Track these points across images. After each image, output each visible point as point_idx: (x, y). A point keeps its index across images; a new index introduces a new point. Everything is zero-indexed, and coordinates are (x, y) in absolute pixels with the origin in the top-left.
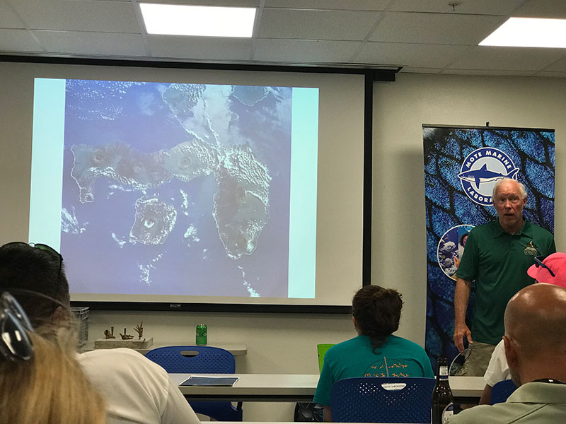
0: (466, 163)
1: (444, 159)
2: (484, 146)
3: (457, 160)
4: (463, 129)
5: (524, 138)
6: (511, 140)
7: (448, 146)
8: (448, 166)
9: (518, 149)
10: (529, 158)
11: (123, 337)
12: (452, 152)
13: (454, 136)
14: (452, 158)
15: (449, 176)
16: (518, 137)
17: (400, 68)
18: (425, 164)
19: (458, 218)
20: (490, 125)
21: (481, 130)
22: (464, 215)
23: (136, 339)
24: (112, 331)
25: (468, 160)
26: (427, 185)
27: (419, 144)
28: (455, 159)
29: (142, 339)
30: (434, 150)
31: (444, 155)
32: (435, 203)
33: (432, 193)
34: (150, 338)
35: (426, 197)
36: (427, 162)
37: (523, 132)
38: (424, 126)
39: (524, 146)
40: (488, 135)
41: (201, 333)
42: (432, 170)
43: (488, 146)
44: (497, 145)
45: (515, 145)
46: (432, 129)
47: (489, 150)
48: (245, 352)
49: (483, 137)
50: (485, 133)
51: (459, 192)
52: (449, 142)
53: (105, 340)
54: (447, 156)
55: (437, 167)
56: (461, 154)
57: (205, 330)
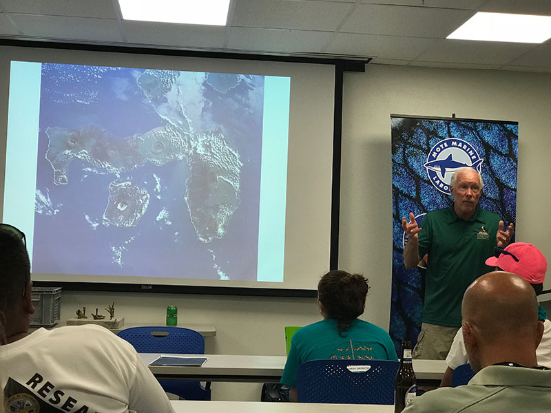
0: (432, 153)
1: (411, 149)
2: (450, 136)
3: (424, 150)
4: (429, 120)
5: (489, 129)
6: (476, 131)
7: (415, 136)
8: (415, 155)
9: (482, 140)
10: (493, 149)
11: (95, 318)
12: (419, 142)
13: (421, 127)
14: (419, 147)
15: (415, 165)
16: (483, 129)
17: (370, 59)
18: (393, 153)
19: (423, 207)
20: (456, 117)
21: (448, 121)
22: (429, 203)
23: (107, 319)
24: (84, 311)
25: (434, 150)
26: (394, 174)
27: (387, 134)
28: (422, 149)
29: (113, 320)
30: (402, 140)
31: (411, 145)
32: (402, 191)
33: (399, 181)
34: (121, 319)
35: (393, 185)
36: (394, 151)
37: (487, 124)
38: (392, 116)
39: (488, 138)
40: (453, 126)
41: (172, 315)
42: (399, 159)
43: (454, 137)
44: (462, 136)
45: (479, 137)
46: (400, 119)
47: (454, 141)
48: (214, 333)
49: (449, 128)
50: (452, 124)
51: (425, 181)
52: (416, 132)
53: (77, 320)
54: (414, 146)
55: (404, 157)
56: (428, 144)
57: (175, 312)
